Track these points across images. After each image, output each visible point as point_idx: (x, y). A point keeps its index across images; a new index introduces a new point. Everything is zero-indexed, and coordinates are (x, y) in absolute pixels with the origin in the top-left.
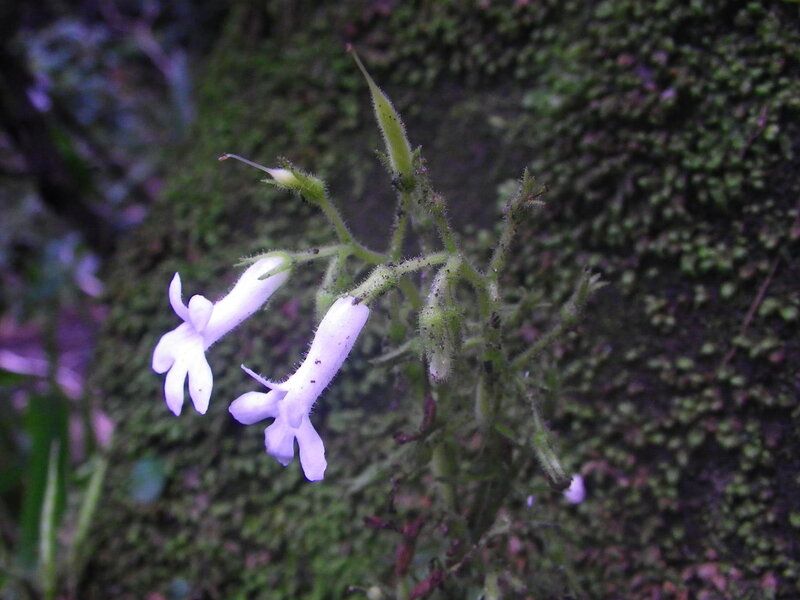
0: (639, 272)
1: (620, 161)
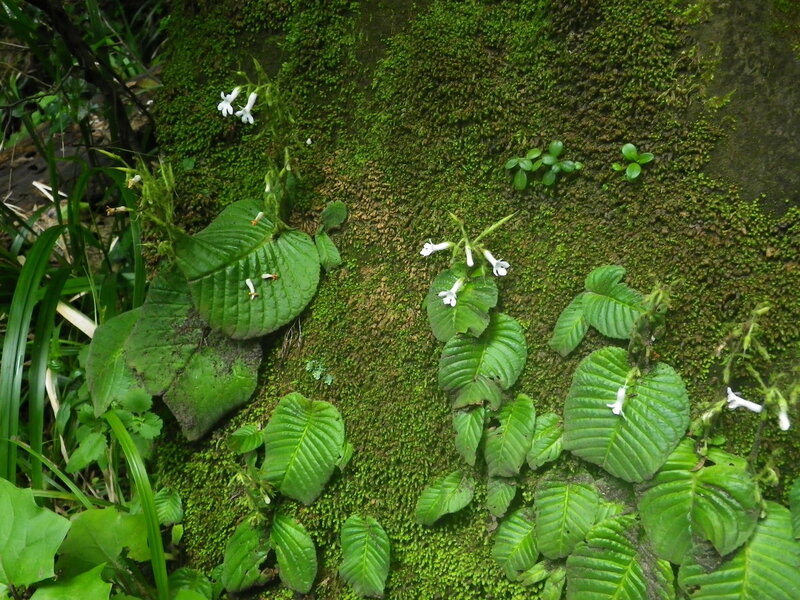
0: (318, 84)
1: (309, 57)
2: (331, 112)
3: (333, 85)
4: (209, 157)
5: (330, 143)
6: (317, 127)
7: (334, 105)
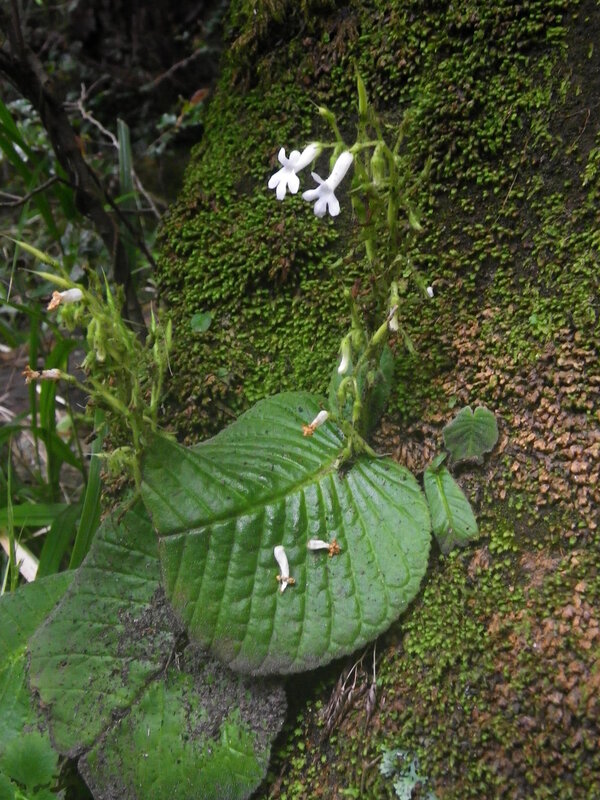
0: (459, 188)
1: (448, 136)
2: (482, 237)
3: (490, 185)
4: (238, 312)
5: (472, 295)
6: (448, 266)
7: (488, 224)
